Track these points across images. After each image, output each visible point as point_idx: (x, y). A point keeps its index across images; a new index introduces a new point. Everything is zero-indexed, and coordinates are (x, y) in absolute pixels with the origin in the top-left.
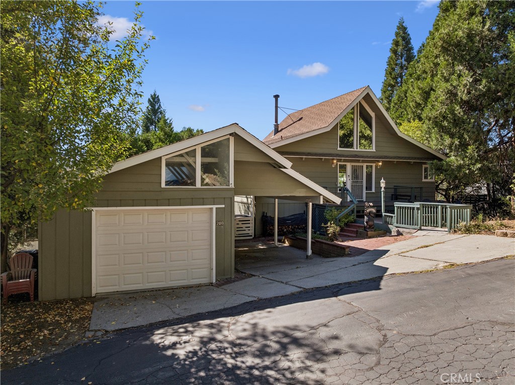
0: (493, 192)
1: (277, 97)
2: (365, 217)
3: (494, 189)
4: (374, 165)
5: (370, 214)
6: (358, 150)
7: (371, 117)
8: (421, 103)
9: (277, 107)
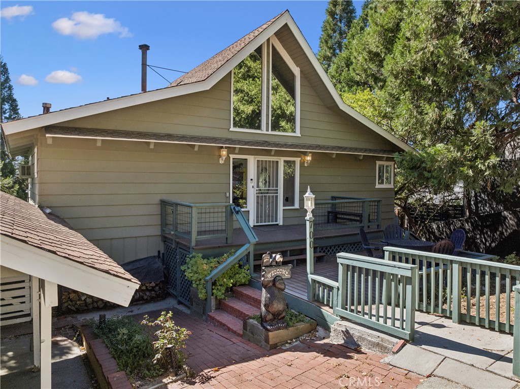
0: (476, 204)
1: (144, 48)
2: (264, 290)
3: (476, 199)
4: (298, 160)
5: (274, 284)
6: (270, 132)
7: (293, 76)
8: (379, 50)
9: (144, 65)
